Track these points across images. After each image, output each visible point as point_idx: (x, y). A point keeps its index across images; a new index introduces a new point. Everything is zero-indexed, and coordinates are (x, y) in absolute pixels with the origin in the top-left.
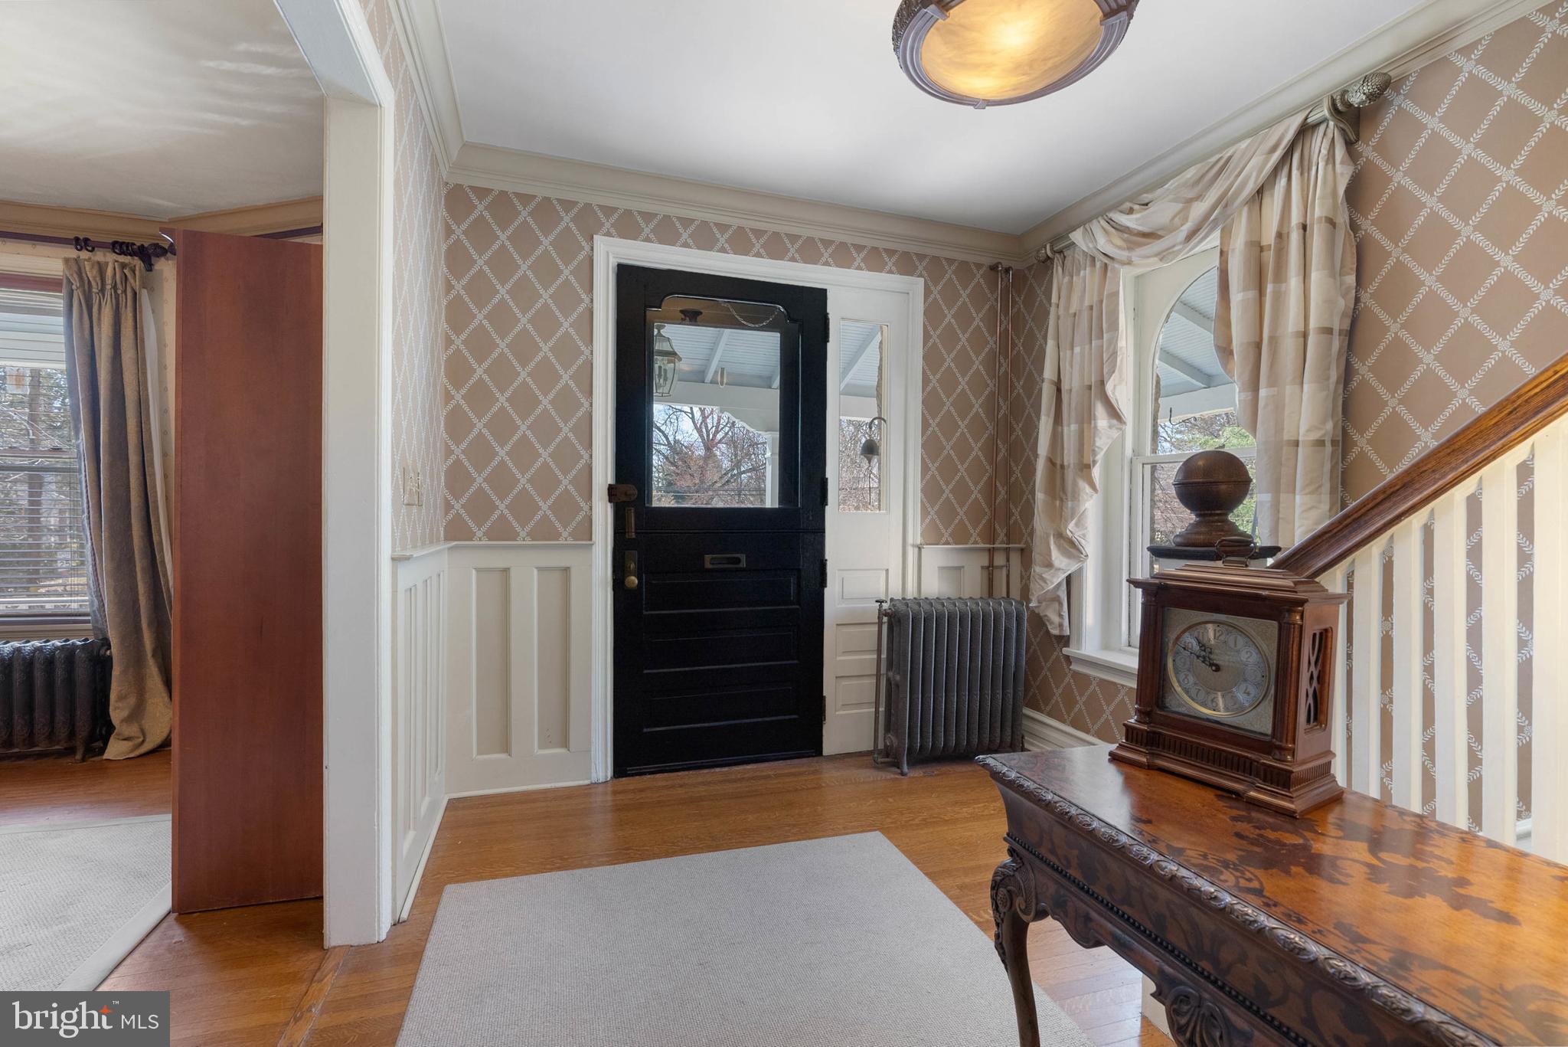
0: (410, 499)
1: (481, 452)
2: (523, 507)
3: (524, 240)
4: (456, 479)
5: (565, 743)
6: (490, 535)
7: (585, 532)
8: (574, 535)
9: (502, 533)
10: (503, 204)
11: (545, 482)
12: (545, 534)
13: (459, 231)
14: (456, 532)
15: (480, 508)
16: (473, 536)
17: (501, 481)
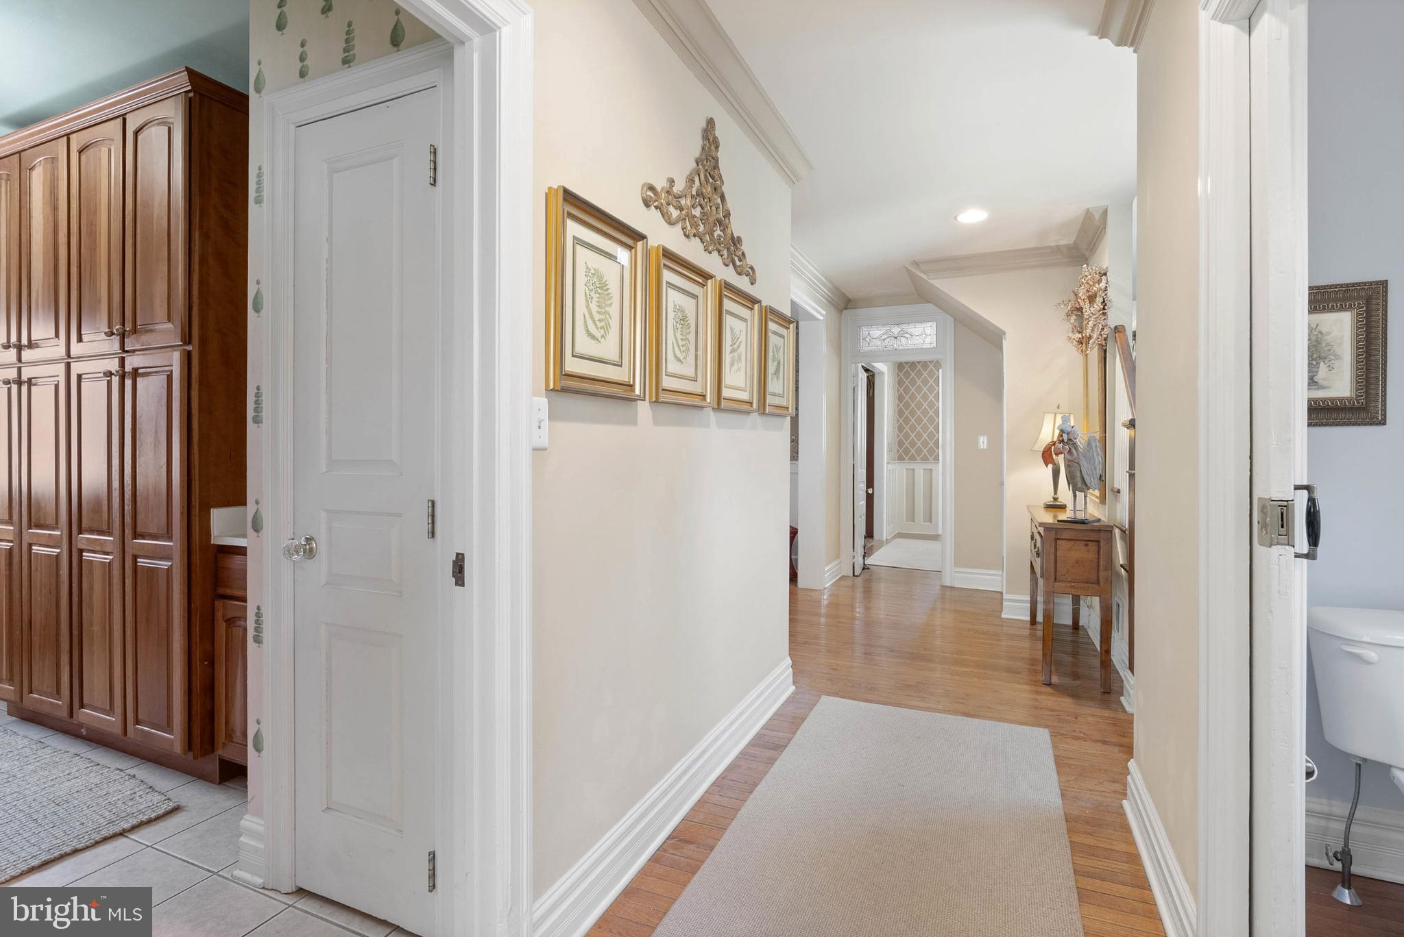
0: (890, 450)
1: (907, 436)
2: (919, 451)
3: (919, 374)
4: (900, 444)
5: (931, 522)
6: (909, 459)
7: (937, 457)
8: (934, 459)
9: (913, 459)
10: (913, 365)
11: (925, 444)
12: (925, 459)
13: (901, 375)
14: (900, 458)
15: (907, 451)
16: (904, 459)
17: (913, 444)
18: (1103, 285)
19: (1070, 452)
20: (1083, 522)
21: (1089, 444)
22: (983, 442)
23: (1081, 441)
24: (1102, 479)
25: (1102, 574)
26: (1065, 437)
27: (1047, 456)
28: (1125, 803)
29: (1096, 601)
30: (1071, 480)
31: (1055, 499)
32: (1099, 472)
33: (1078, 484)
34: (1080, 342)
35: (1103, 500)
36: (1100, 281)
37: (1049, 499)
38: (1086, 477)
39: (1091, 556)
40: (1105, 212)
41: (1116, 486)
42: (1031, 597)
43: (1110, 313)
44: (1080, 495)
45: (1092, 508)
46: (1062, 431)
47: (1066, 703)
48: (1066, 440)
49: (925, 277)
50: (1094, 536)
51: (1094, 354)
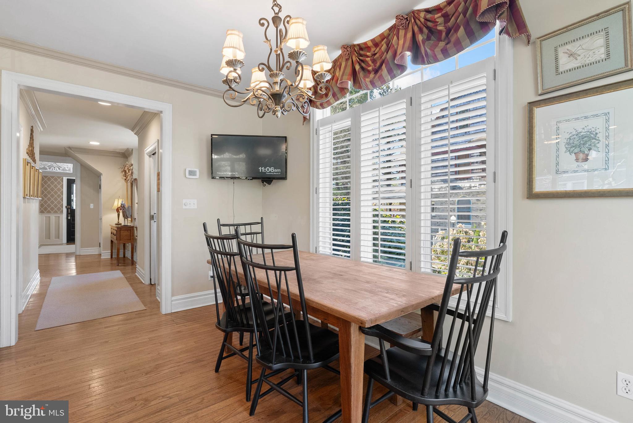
1: (46, 203)
2: (52, 209)
6: (47, 212)
7: (62, 211)
9: (49, 212)
11: (56, 206)
12: (56, 212)
14: (42, 212)
15: (46, 209)
16: (44, 212)
17: (49, 206)
18: (132, 168)
19: (124, 209)
20: (127, 226)
21: (128, 207)
22: (92, 206)
23: (126, 207)
24: (131, 216)
25: (132, 238)
26: (122, 206)
27: (118, 210)
28: (136, 274)
29: (130, 244)
30: (124, 216)
31: (118, 222)
32: (131, 214)
33: (125, 217)
34: (125, 179)
35: (132, 221)
36: (131, 167)
37: (117, 222)
38: (128, 215)
39: (129, 234)
40: (132, 150)
41: (135, 217)
42: (111, 251)
43: (133, 175)
44: (126, 220)
45: (128, 223)
46: (122, 204)
47: (123, 267)
48: (123, 207)
49: (73, 152)
50: (130, 229)
51: (129, 184)
